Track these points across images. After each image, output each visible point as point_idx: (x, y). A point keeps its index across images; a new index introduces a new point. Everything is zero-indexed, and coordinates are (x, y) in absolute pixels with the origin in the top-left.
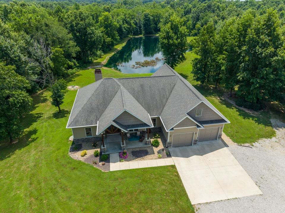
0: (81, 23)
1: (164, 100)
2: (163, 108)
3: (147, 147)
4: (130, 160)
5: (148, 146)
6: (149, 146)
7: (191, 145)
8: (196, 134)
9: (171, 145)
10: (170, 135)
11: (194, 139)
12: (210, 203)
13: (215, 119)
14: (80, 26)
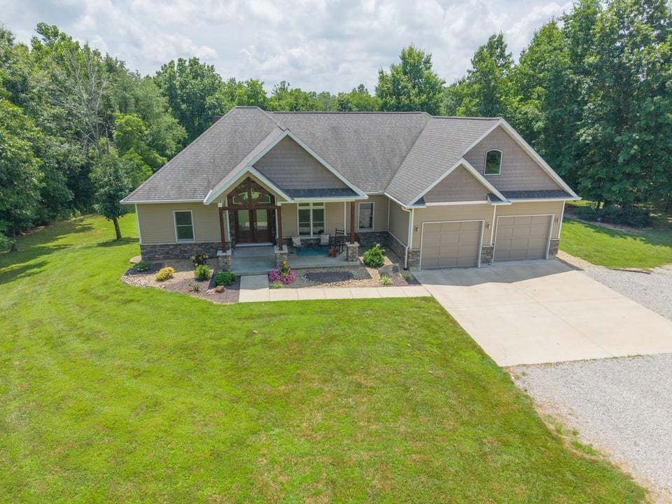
0: (193, 81)
1: (396, 160)
2: (393, 177)
3: (349, 266)
4: (301, 287)
5: (351, 263)
6: (354, 263)
7: (476, 266)
8: (487, 226)
9: (418, 261)
10: (414, 226)
11: (482, 244)
12: (558, 364)
13: (539, 189)
14: (190, 88)
